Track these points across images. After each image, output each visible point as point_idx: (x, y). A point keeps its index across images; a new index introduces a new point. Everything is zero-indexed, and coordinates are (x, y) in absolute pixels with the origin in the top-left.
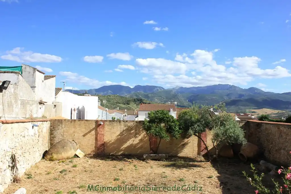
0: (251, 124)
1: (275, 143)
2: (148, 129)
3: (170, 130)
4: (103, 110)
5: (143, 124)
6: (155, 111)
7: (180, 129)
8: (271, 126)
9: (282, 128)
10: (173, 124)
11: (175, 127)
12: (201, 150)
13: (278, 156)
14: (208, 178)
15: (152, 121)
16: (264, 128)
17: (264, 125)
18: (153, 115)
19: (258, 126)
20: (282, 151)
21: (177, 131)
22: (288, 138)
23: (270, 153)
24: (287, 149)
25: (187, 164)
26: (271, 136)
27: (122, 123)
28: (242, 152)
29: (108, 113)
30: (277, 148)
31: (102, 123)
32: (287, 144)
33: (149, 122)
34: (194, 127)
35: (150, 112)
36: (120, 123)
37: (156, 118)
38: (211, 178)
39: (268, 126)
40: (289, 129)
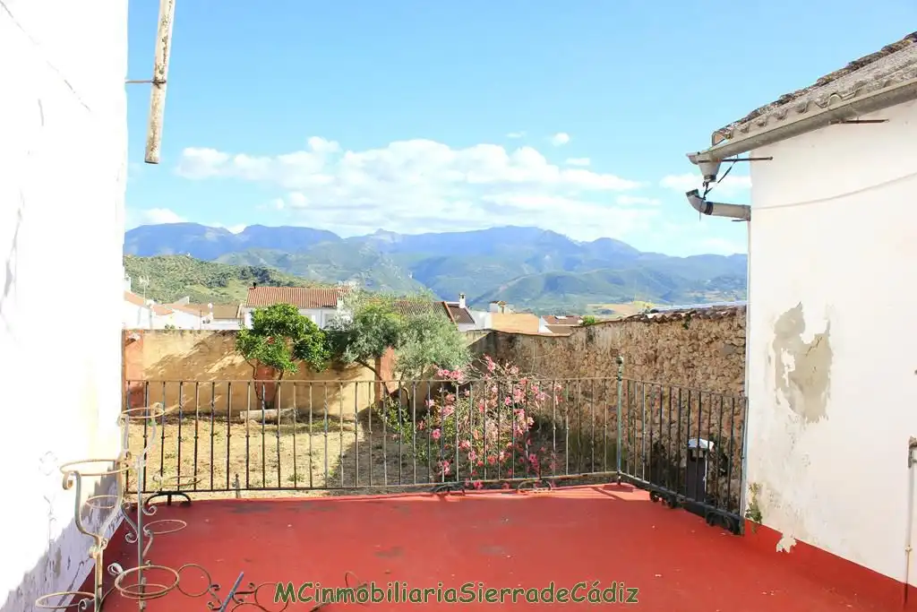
0: (500, 338)
2: (247, 348)
3: (300, 351)
4: (141, 304)
5: (238, 338)
6: (269, 308)
7: (326, 347)
8: (530, 340)
9: (545, 345)
10: (308, 337)
11: (313, 345)
15: (259, 330)
16: (520, 346)
17: (520, 338)
18: (260, 316)
19: (510, 342)
21: (318, 352)
26: (529, 363)
27: (188, 335)
29: (154, 314)
31: (137, 337)
33: (251, 333)
34: (357, 344)
35: (254, 310)
36: (182, 335)
37: (268, 323)
39: (525, 341)
40: (553, 344)
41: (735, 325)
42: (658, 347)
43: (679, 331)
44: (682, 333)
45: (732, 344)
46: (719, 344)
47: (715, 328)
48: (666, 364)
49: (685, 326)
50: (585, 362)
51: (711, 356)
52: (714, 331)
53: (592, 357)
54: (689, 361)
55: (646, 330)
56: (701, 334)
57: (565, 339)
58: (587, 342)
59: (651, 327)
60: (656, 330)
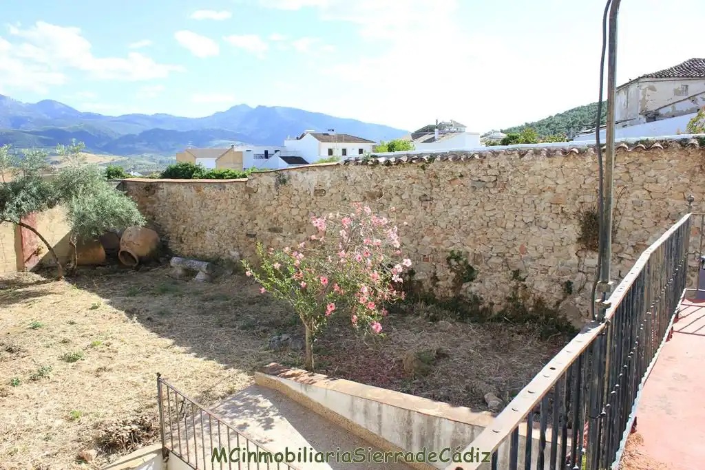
0: (132, 187)
1: (193, 220)
8: (182, 187)
9: (206, 190)
12: (26, 258)
13: (200, 245)
14: (91, 309)
16: (165, 193)
17: (165, 186)
19: (148, 190)
20: (208, 234)
22: (219, 207)
23: (182, 242)
24: (217, 229)
25: (15, 294)
26: (181, 208)
28: (123, 248)
30: (196, 230)
32: (216, 219)
38: (97, 307)
39: (173, 189)
40: (220, 189)
41: (486, 165)
42: (383, 186)
43: (414, 172)
44: (418, 173)
45: (479, 180)
46: (466, 181)
47: (460, 169)
48: (396, 199)
49: (423, 168)
50: (275, 203)
51: (454, 190)
52: (460, 171)
53: (284, 198)
54: (425, 195)
55: (371, 172)
56: (442, 173)
57: (244, 184)
58: (276, 185)
59: (376, 169)
60: (383, 173)
